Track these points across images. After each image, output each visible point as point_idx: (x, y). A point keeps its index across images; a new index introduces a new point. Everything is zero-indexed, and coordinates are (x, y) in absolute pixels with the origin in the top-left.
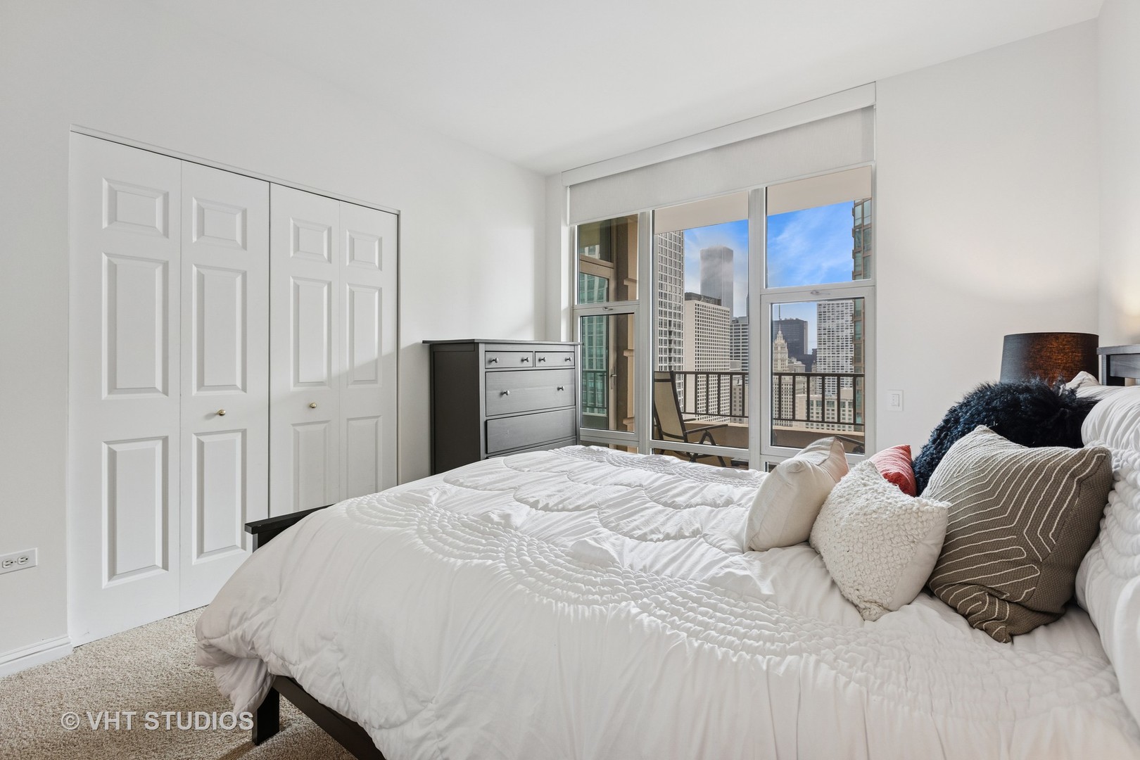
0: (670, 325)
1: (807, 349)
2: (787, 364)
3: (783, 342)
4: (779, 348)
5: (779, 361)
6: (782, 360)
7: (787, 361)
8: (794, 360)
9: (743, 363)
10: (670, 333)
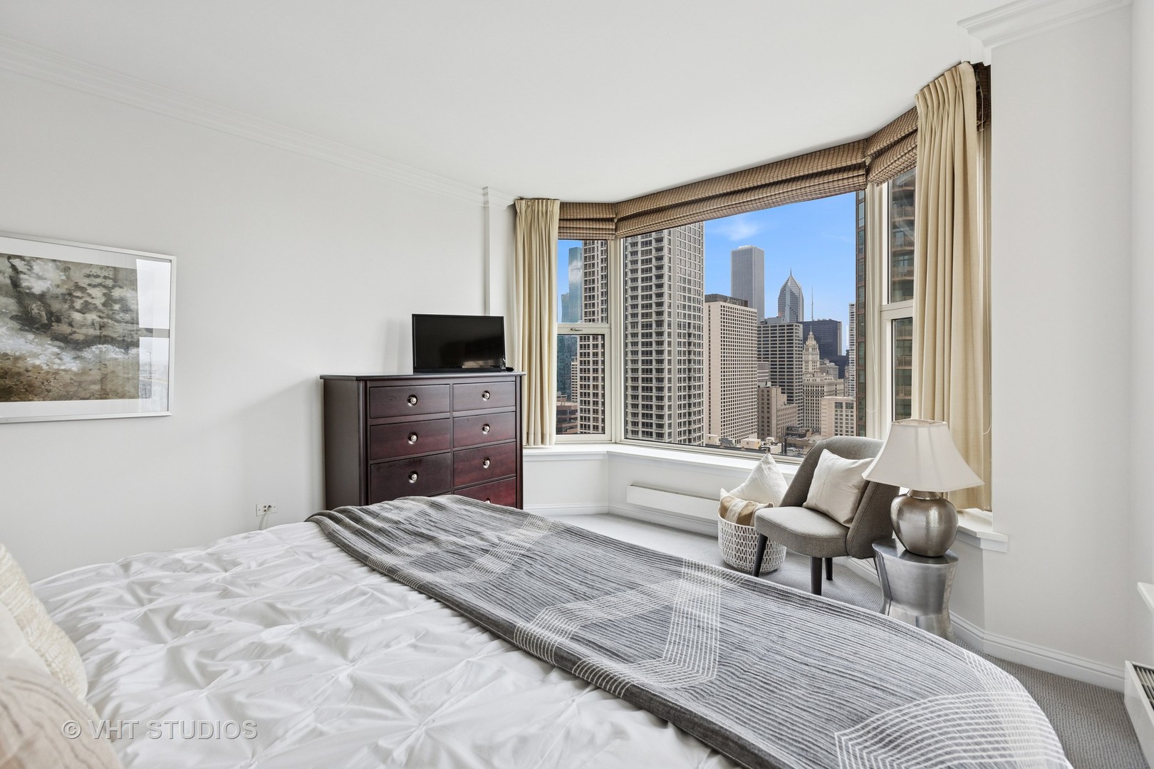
0: (689, 327)
1: (841, 351)
2: (818, 366)
3: (814, 342)
4: (810, 350)
5: (810, 362)
6: (814, 362)
7: (818, 363)
8: (827, 362)
9: (772, 365)
10: (689, 335)
